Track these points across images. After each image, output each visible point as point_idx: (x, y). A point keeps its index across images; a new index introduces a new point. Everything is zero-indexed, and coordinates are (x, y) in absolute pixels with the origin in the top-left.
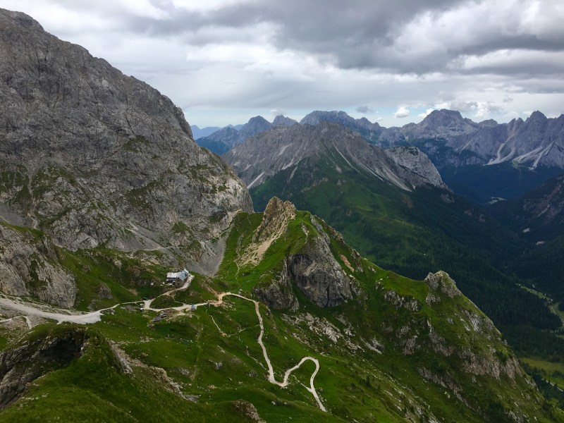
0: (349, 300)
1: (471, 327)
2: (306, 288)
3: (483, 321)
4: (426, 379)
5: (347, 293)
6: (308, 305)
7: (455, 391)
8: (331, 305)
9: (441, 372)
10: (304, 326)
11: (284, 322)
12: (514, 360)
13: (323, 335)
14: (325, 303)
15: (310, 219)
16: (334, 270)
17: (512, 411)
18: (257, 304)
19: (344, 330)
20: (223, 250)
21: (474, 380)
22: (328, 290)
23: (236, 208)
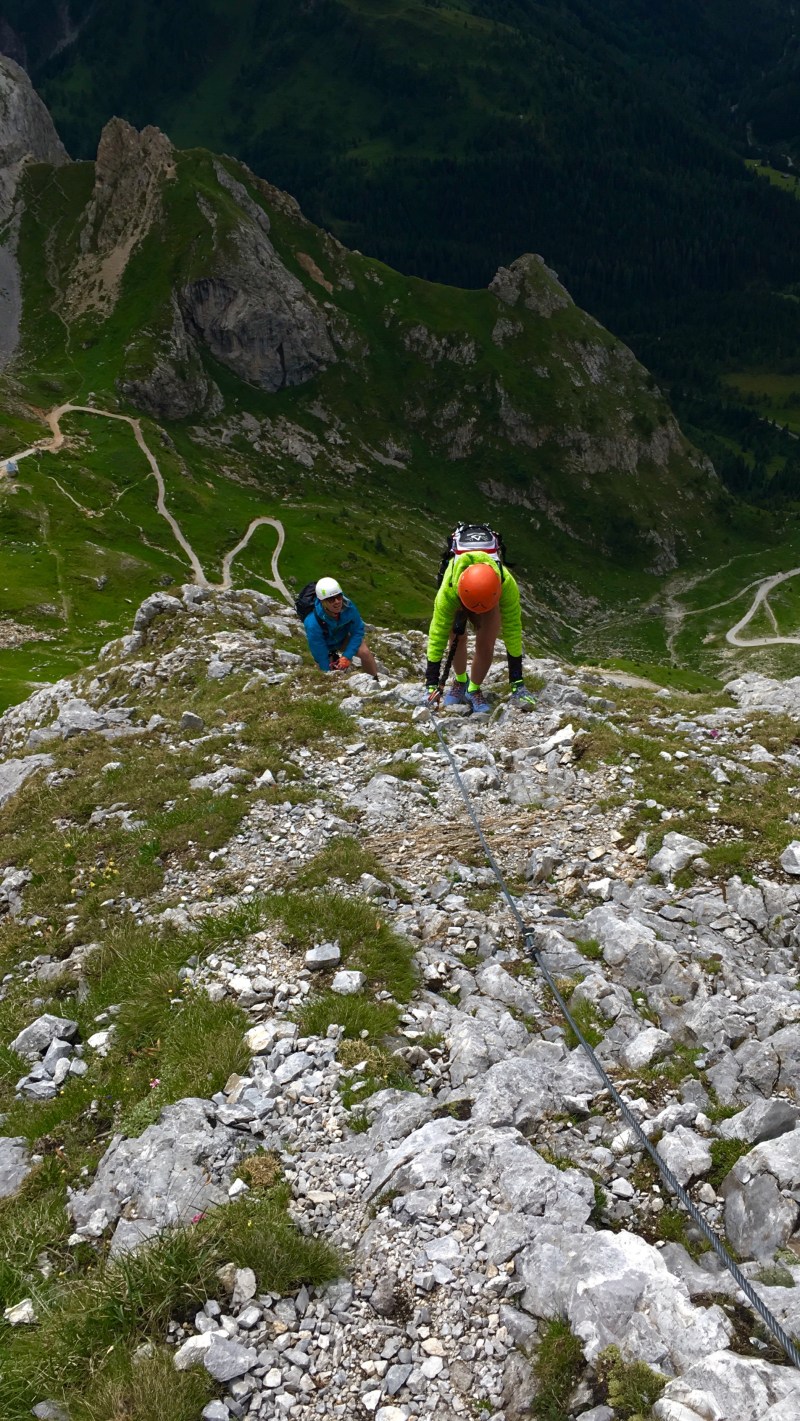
0: (328, 363)
1: (585, 377)
2: (233, 355)
3: (612, 357)
4: (495, 500)
5: (326, 351)
6: (243, 396)
7: (551, 513)
8: (292, 382)
9: (521, 481)
10: (241, 444)
11: (198, 446)
12: (670, 428)
13: (283, 455)
14: (278, 382)
15: (214, 173)
16: (288, 303)
17: (655, 529)
18: (135, 424)
19: (326, 435)
20: (16, 280)
21: (587, 484)
22: (280, 350)
23: (17, 151)
